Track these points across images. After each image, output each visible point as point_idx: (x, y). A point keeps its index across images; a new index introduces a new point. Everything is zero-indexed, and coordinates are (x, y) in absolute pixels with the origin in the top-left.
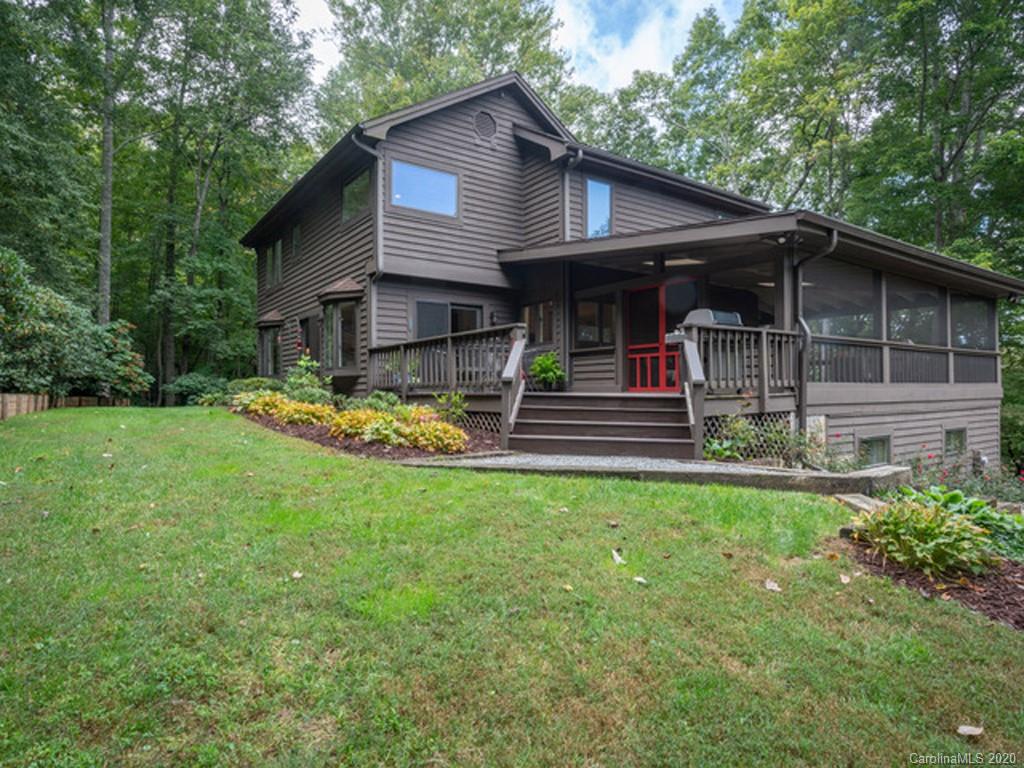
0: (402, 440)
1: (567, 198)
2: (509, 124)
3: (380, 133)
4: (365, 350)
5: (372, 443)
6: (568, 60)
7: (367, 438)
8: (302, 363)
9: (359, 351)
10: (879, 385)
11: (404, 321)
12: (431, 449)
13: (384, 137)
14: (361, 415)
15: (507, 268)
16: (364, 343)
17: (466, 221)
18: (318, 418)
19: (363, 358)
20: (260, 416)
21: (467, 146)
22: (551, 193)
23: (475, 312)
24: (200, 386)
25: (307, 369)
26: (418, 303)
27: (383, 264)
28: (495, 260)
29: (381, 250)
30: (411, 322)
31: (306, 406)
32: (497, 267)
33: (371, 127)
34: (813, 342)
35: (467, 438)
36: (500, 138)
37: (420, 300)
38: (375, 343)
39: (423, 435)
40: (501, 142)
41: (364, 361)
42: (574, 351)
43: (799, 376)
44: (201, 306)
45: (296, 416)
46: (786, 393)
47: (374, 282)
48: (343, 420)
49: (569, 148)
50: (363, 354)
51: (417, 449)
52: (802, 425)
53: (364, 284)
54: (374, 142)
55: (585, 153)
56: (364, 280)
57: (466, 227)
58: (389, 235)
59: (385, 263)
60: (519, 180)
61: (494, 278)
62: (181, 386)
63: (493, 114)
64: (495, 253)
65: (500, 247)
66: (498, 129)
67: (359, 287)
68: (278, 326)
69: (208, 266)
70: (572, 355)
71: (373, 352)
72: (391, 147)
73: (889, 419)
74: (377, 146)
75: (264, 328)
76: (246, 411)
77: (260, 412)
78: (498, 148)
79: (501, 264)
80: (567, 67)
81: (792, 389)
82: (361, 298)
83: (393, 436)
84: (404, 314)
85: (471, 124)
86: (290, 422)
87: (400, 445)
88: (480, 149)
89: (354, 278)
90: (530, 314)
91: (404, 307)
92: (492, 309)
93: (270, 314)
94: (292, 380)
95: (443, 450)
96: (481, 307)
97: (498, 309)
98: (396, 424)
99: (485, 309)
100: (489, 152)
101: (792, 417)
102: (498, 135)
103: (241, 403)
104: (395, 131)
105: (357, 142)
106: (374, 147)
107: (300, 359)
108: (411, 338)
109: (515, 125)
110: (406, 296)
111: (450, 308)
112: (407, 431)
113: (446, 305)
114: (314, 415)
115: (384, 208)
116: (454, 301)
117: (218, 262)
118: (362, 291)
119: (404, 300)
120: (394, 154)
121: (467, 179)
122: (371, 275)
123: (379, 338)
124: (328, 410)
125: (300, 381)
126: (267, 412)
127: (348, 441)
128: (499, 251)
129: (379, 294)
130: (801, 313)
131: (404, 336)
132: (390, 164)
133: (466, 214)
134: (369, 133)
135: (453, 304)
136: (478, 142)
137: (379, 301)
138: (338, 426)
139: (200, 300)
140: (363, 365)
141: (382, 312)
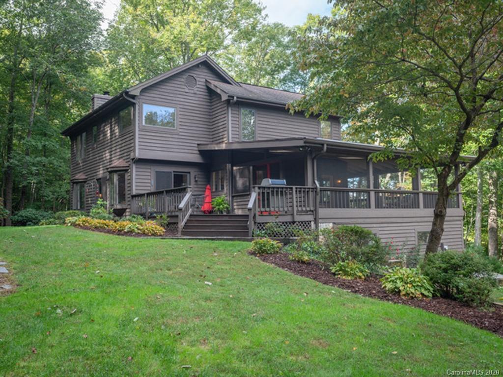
0: (139, 231)
1: (230, 119)
2: (204, 80)
3: (136, 92)
4: (129, 196)
5: (128, 232)
6: (264, 8)
7: (126, 230)
8: (99, 202)
9: (127, 196)
10: (368, 209)
11: (149, 181)
12: (150, 234)
13: (138, 94)
14: (125, 223)
15: (202, 153)
16: (129, 192)
17: (181, 130)
18: (107, 226)
19: (129, 199)
20: (81, 226)
21: (181, 93)
22: (223, 116)
23: (186, 175)
24: (34, 217)
25: (101, 205)
26: (156, 172)
27: (138, 154)
28: (196, 149)
29: (137, 147)
30: (153, 182)
31: (102, 221)
32: (198, 152)
33: (132, 91)
34: (321, 191)
35: (164, 230)
36: (199, 88)
37: (157, 170)
38: (134, 192)
39: (147, 229)
40: (199, 90)
41: (129, 201)
42: (234, 195)
43: (315, 206)
44: (35, 168)
45: (98, 225)
46: (309, 213)
47: (134, 163)
48: (118, 226)
49: (229, 96)
50: (129, 197)
51: (144, 234)
52: (317, 227)
53: (129, 163)
54: (134, 97)
55: (237, 98)
56: (129, 161)
57: (180, 134)
58: (141, 140)
59: (139, 154)
60: (209, 108)
61: (196, 158)
62: (22, 216)
63: (195, 76)
64: (196, 145)
65: (199, 142)
66: (198, 83)
67: (127, 165)
68: (85, 182)
69: (39, 143)
70: (233, 197)
71: (133, 197)
72: (142, 97)
73: (375, 225)
74: (136, 98)
75: (74, 182)
76: (74, 225)
77: (81, 225)
78: (198, 93)
79: (199, 151)
80: (263, 13)
81: (312, 211)
82: (128, 170)
83: (136, 230)
84: (149, 177)
85: (183, 82)
86: (96, 228)
87: (139, 233)
88: (187, 94)
89: (124, 160)
90: (216, 175)
91: (149, 174)
92: (196, 173)
93: (79, 175)
94: (94, 210)
95: (154, 235)
96: (189, 173)
97: (199, 173)
98: (137, 226)
99: (191, 173)
100: (193, 95)
101: (312, 223)
102: (198, 86)
103: (70, 222)
104: (144, 91)
105: (126, 97)
106: (134, 99)
107: (98, 200)
108: (153, 190)
109: (206, 80)
110: (150, 169)
111: (173, 174)
112: (141, 228)
113: (171, 173)
114: (105, 224)
115: (139, 127)
116: (176, 170)
117: (44, 140)
118: (128, 167)
119: (149, 171)
120: (144, 101)
121: (181, 110)
122: (133, 159)
123: (136, 190)
124: (112, 222)
125: (97, 211)
126: (84, 225)
127: (120, 232)
128: (198, 144)
129: (136, 168)
130: (316, 178)
131: (149, 188)
132: (142, 105)
133: (180, 127)
134: (131, 93)
135: (174, 172)
136: (187, 91)
137: (136, 171)
138: (116, 227)
139: (34, 165)
140: (129, 203)
141: (138, 177)
